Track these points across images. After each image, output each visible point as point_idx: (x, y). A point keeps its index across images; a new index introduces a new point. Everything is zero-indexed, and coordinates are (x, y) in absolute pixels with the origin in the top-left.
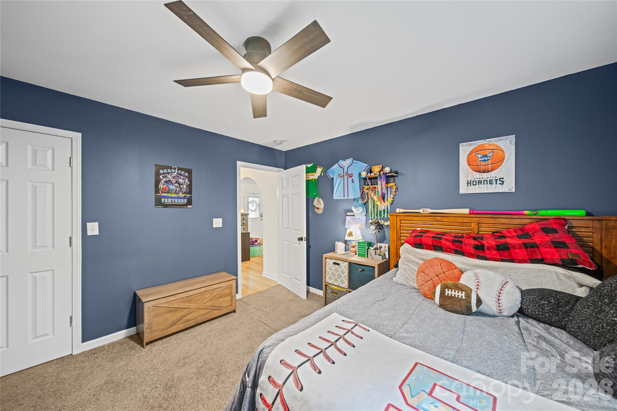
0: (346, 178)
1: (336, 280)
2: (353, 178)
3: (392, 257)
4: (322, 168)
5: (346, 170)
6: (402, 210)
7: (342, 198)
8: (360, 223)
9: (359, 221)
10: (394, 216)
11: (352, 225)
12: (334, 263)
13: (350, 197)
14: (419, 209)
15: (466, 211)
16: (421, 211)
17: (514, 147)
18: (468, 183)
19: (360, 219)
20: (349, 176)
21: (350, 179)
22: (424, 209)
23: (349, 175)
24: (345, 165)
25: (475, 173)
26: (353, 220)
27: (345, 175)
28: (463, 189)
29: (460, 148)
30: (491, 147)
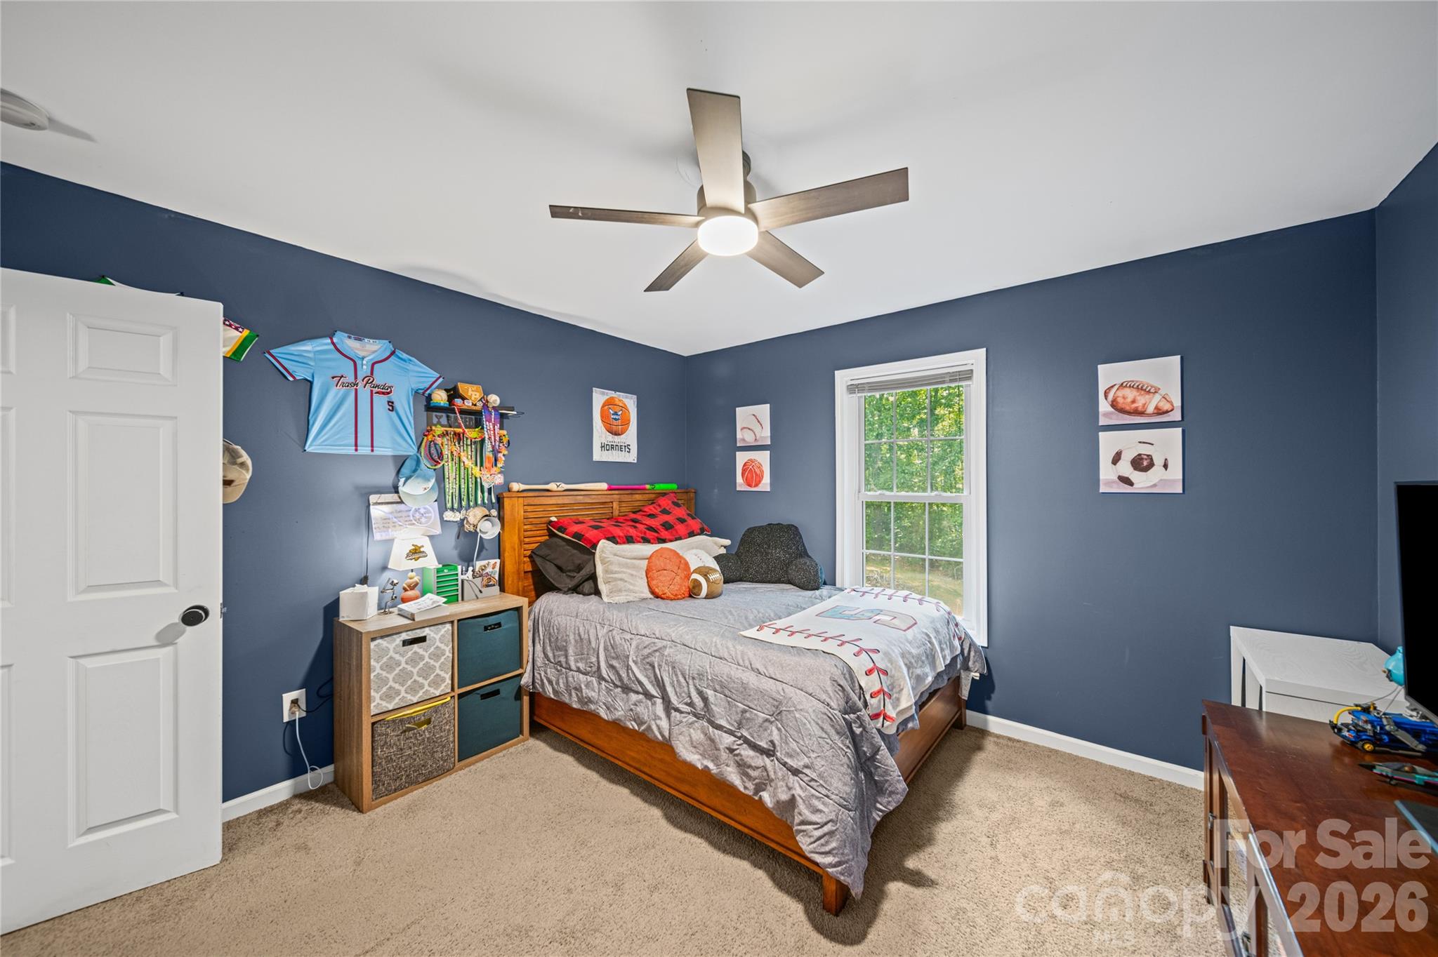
0: (364, 393)
1: (413, 690)
2: (393, 397)
3: (510, 582)
4: (246, 332)
5: (364, 370)
6: (523, 487)
7: (351, 450)
8: (423, 520)
9: (417, 515)
10: (513, 499)
11: (398, 527)
12: (406, 643)
13: (378, 451)
14: (548, 484)
15: (604, 486)
16: (552, 486)
17: (636, 409)
18: (602, 447)
19: (422, 511)
20: (376, 390)
21: (380, 401)
22: (558, 484)
23: (378, 386)
24: (361, 354)
25: (608, 433)
26: (400, 515)
27: (361, 385)
28: (598, 455)
29: (594, 394)
30: (621, 404)
